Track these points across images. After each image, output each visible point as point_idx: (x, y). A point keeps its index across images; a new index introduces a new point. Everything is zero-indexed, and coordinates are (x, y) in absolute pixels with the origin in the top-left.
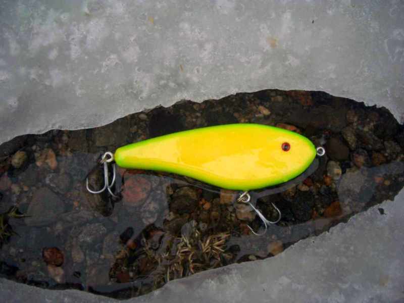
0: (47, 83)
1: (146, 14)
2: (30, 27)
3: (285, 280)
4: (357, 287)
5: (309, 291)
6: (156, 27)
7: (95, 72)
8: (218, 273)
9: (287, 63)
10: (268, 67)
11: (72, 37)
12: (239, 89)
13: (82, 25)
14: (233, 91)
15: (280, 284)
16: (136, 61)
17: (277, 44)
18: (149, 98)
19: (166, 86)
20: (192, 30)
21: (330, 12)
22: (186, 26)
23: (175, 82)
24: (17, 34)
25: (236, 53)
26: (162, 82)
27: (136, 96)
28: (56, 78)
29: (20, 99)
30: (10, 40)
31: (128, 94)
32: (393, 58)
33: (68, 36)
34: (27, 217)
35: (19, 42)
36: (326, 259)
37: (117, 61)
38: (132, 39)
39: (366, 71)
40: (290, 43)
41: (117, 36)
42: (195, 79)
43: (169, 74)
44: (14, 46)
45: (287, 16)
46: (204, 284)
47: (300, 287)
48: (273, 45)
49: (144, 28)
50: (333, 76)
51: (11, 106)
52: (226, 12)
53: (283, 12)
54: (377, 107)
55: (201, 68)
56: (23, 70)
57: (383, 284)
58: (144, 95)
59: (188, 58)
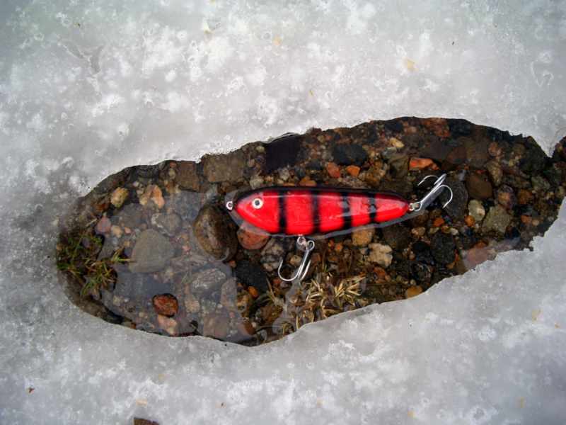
0: (164, 107)
1: (271, 33)
2: (143, 46)
3: (432, 317)
4: (507, 322)
5: (458, 327)
6: (282, 47)
7: (218, 97)
8: (357, 315)
9: (425, 88)
10: (405, 92)
11: (191, 57)
12: (373, 116)
13: (202, 44)
14: (367, 118)
15: (428, 319)
16: (263, 84)
17: (415, 67)
18: (276, 125)
19: (293, 113)
20: (322, 51)
21: (471, 33)
22: (314, 47)
23: (303, 108)
24: (128, 53)
25: (371, 76)
26: (290, 108)
27: (260, 123)
28: (174, 102)
29: (131, 126)
30: (121, 60)
31: (252, 121)
32: (540, 82)
33: (187, 56)
34: (132, 262)
35: (131, 63)
36: (474, 297)
37: (243, 84)
38: (258, 60)
39: (512, 96)
40: (428, 66)
41: (242, 57)
42: (326, 105)
43: (297, 99)
44: (125, 67)
45: (425, 36)
46: (343, 325)
47: (450, 322)
48: (411, 69)
49: (270, 48)
50: (475, 102)
51: (121, 133)
52: (359, 32)
53: (421, 32)
54: (524, 136)
55: (332, 93)
56: (136, 94)
57: (535, 319)
58: (270, 122)
59: (319, 82)
